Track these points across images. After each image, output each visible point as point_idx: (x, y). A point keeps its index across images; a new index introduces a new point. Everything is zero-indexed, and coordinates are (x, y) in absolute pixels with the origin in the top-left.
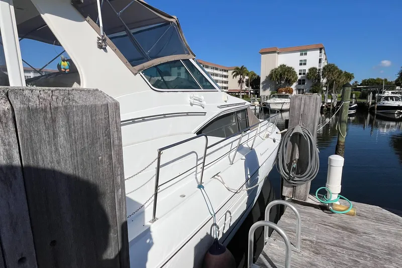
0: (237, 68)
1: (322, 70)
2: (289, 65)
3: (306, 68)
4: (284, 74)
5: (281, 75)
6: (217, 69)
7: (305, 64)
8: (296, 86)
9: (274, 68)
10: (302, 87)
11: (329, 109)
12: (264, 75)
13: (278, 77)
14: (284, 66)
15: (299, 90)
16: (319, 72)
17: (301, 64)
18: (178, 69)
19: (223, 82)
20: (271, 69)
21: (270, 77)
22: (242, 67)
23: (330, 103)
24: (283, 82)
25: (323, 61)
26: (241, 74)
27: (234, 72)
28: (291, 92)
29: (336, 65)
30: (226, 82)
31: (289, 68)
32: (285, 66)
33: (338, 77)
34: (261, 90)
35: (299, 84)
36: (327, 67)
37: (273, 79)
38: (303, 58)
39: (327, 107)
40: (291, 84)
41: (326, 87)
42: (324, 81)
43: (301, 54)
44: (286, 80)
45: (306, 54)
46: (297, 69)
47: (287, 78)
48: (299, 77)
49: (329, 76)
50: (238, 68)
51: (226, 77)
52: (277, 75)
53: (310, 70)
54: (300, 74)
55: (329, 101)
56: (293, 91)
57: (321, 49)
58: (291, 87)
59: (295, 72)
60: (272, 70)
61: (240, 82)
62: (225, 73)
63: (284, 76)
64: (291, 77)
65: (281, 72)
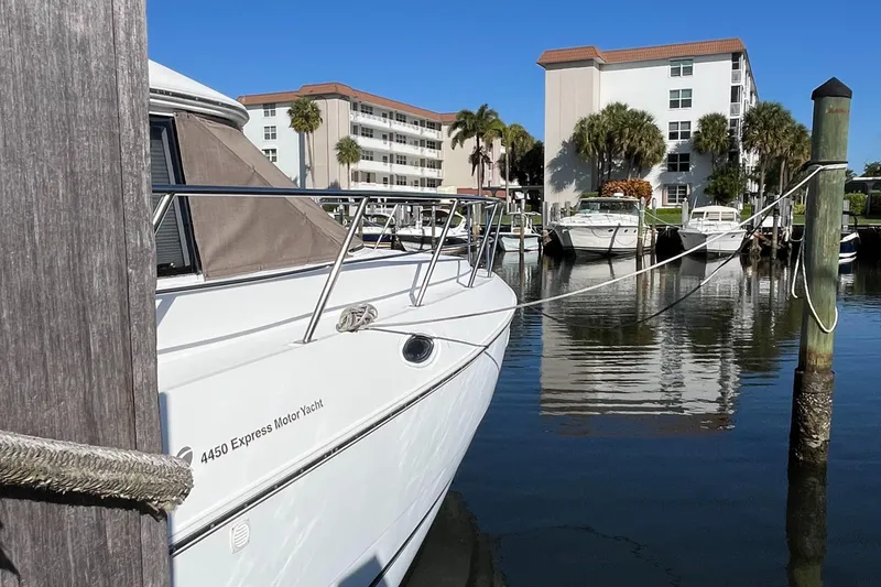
0: (466, 114)
1: (740, 125)
2: (635, 104)
3: (693, 116)
4: (621, 135)
5: (610, 140)
6: (401, 118)
7: (687, 104)
8: (661, 177)
9: (587, 116)
10: (680, 178)
11: (767, 251)
12: (554, 139)
13: (601, 144)
14: (620, 107)
15: (671, 189)
16: (731, 132)
17: (674, 104)
18: (266, 114)
19: (423, 163)
20: (577, 120)
21: (576, 145)
22: (482, 110)
23: (771, 229)
24: (618, 163)
25: (745, 96)
26: (480, 135)
27: (454, 127)
28: (645, 192)
29: (785, 108)
30: (436, 164)
31: (634, 114)
32: (625, 107)
33: (793, 148)
34: (548, 189)
35: (671, 168)
36: (759, 113)
37: (586, 152)
38: (681, 83)
39: (761, 241)
40: (647, 170)
41: (758, 181)
42: (750, 159)
43: (675, 72)
44: (628, 156)
45: (688, 71)
46: (663, 118)
47: (631, 149)
48: (671, 146)
49: (765, 144)
50: (471, 114)
51: (434, 145)
52: (598, 136)
53: (703, 122)
54: (673, 136)
55: (769, 222)
56: (650, 193)
57: (735, 57)
58: (646, 179)
59: (655, 129)
60: (582, 122)
61: (477, 159)
62: (431, 134)
63: (620, 140)
64: (644, 143)
65: (610, 128)
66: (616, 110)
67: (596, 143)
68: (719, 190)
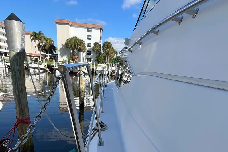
1: (102, 46)
2: (79, 37)
3: (92, 42)
5: (75, 46)
7: (91, 39)
8: (86, 56)
10: (89, 56)
15: (87, 59)
16: (100, 47)
17: (88, 39)
20: (66, 39)
21: (66, 46)
22: (40, 32)
24: (76, 51)
25: (102, 39)
26: (40, 39)
27: (32, 36)
31: (80, 40)
32: (77, 38)
35: (87, 54)
36: (106, 44)
37: (69, 48)
38: (89, 33)
43: (88, 31)
45: (91, 31)
46: (86, 41)
48: (88, 49)
49: (107, 51)
52: (72, 44)
53: (95, 44)
54: (88, 46)
57: (101, 29)
59: (84, 44)
60: (68, 40)
61: (39, 46)
63: (77, 46)
64: (83, 47)
65: (74, 42)
66: (75, 38)
67: (71, 46)
68: (98, 60)
